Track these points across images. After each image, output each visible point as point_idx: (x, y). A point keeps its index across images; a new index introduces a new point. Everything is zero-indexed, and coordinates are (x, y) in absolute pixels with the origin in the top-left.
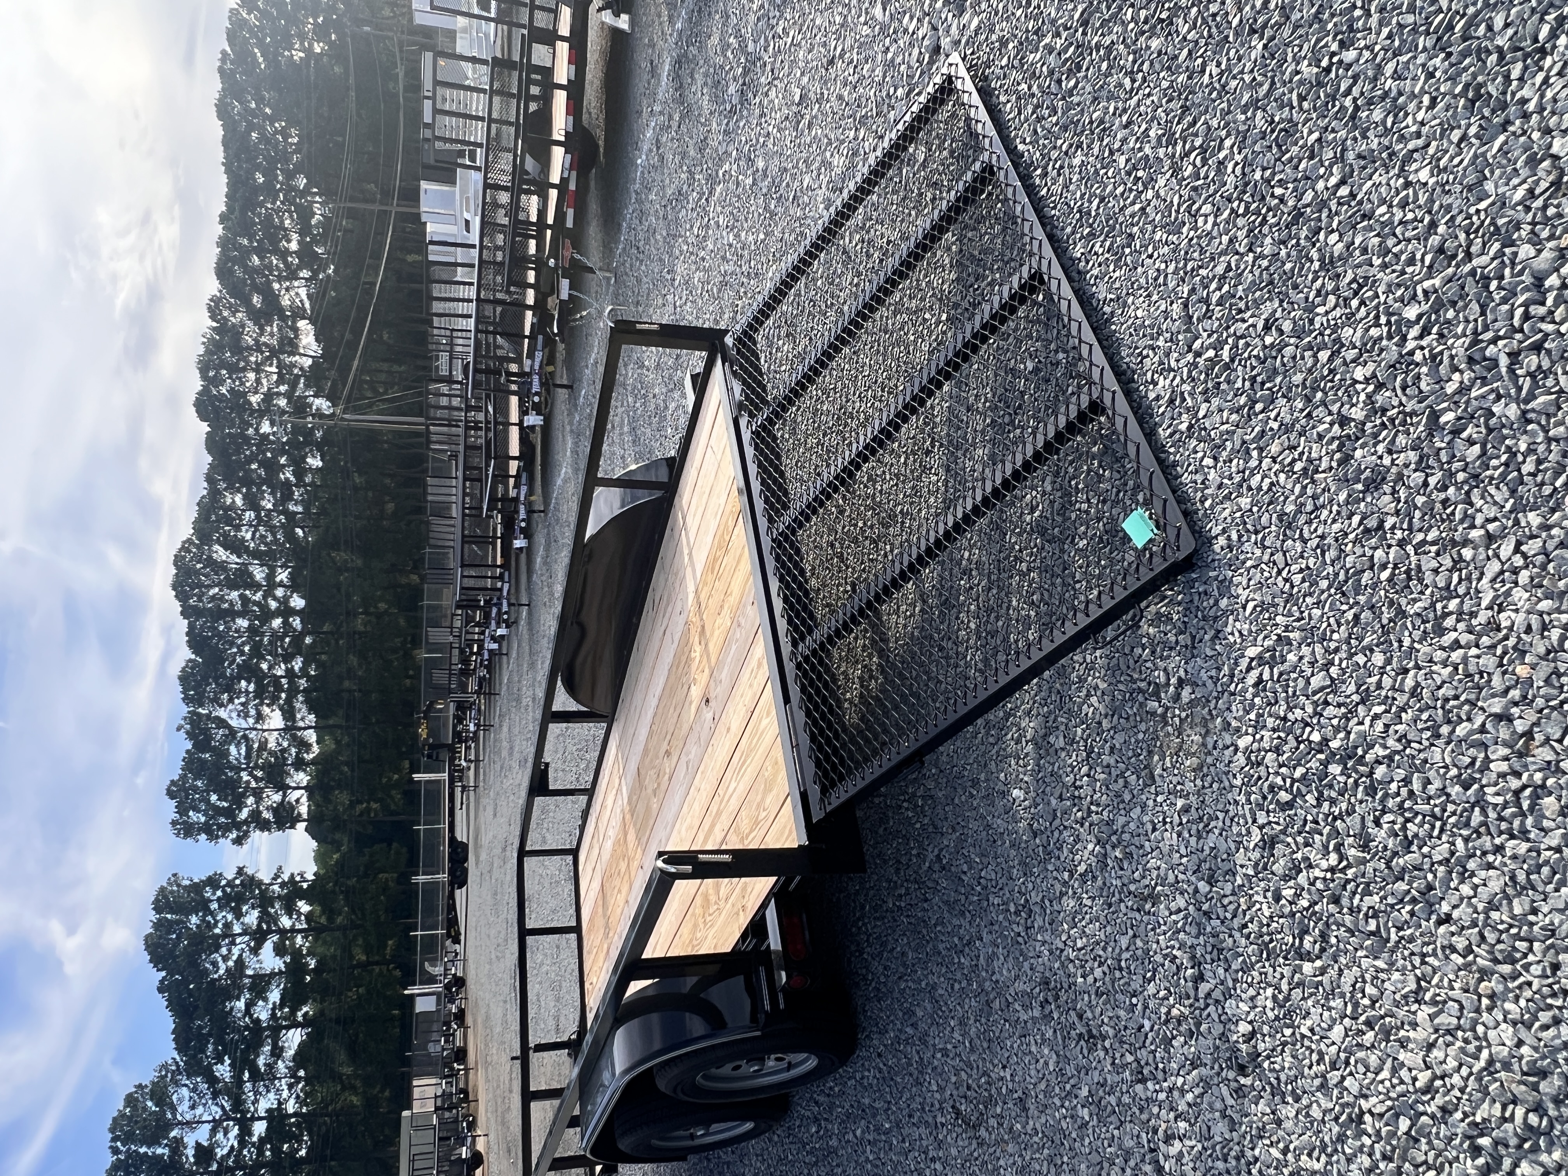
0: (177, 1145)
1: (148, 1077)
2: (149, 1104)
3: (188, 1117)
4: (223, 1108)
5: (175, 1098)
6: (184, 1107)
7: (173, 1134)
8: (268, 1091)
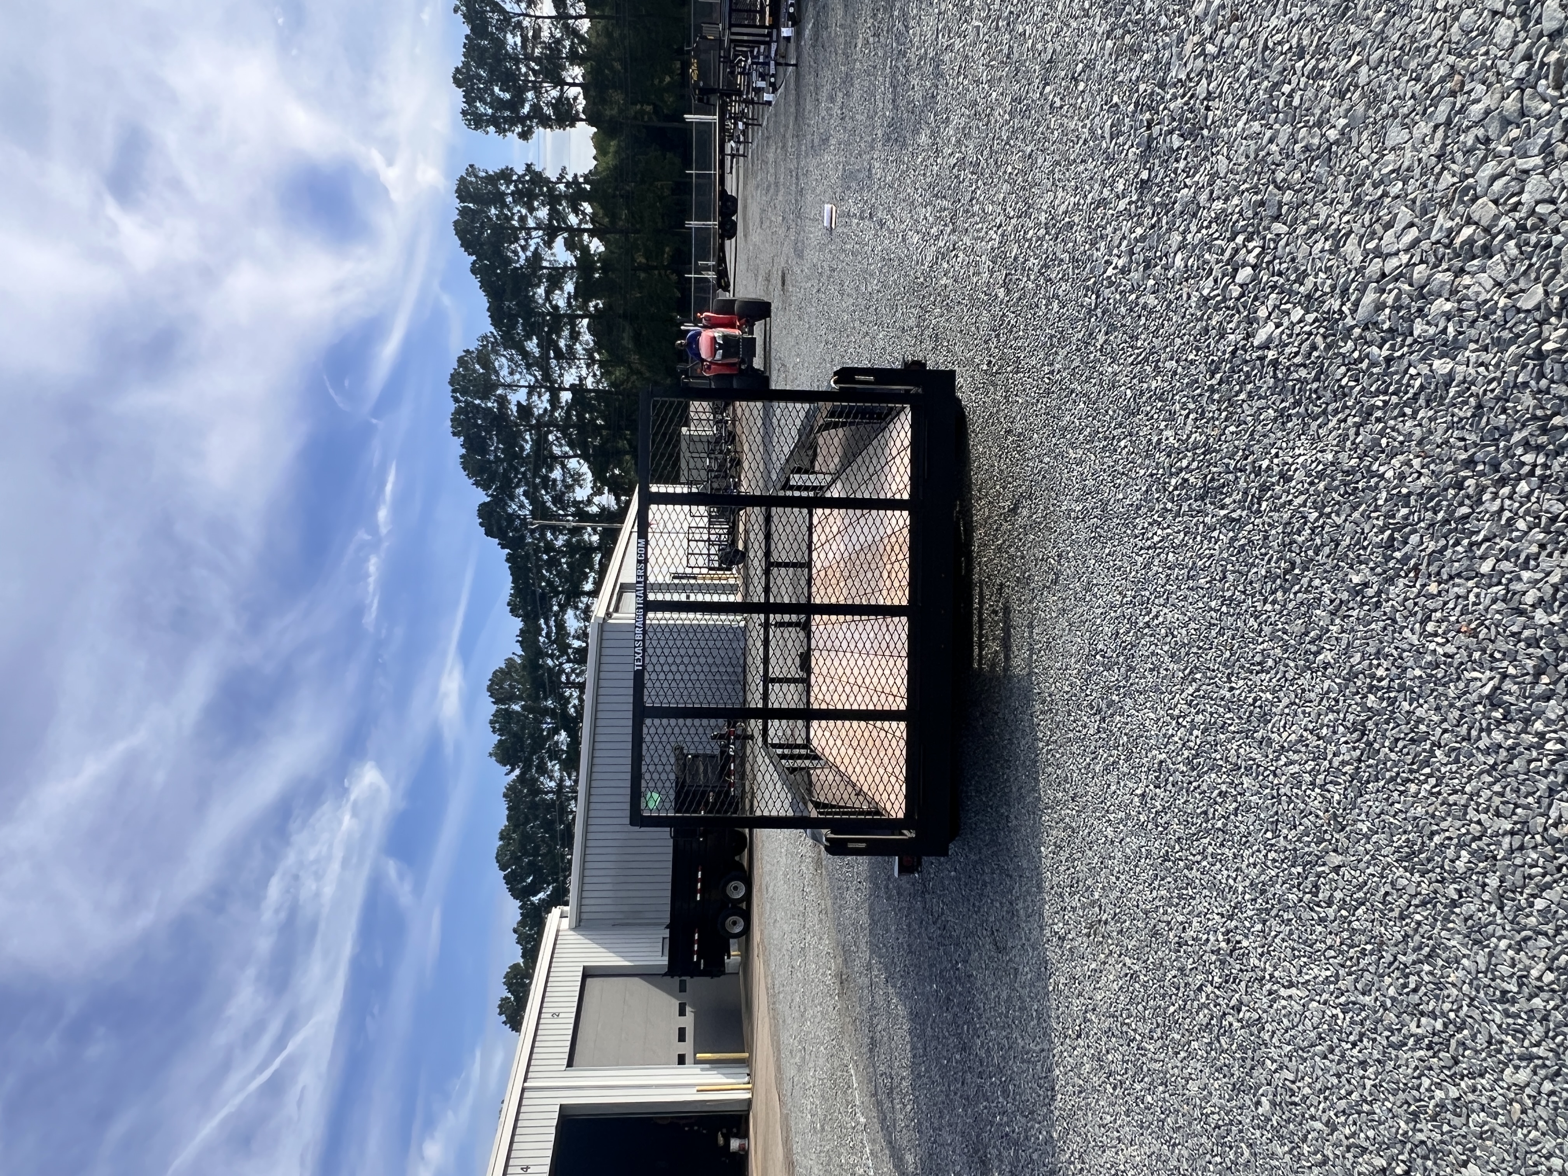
0: (503, 401)
1: (474, 345)
2: (477, 367)
3: (509, 380)
4: (535, 376)
5: (496, 364)
6: (504, 372)
7: (499, 392)
8: (570, 367)
